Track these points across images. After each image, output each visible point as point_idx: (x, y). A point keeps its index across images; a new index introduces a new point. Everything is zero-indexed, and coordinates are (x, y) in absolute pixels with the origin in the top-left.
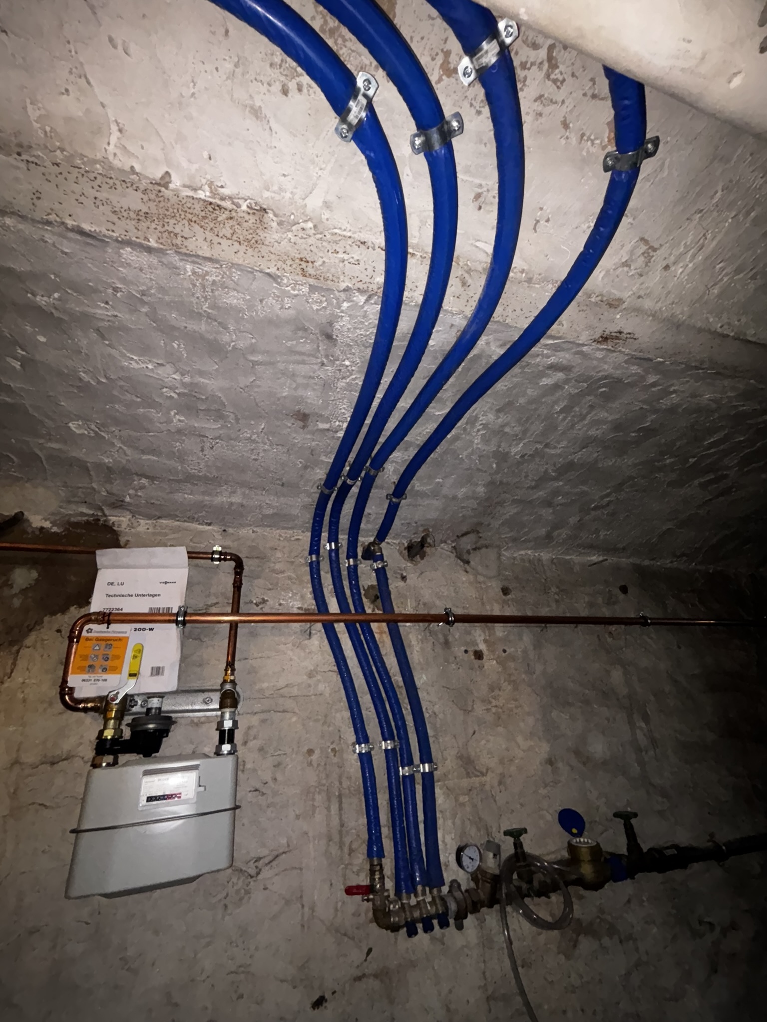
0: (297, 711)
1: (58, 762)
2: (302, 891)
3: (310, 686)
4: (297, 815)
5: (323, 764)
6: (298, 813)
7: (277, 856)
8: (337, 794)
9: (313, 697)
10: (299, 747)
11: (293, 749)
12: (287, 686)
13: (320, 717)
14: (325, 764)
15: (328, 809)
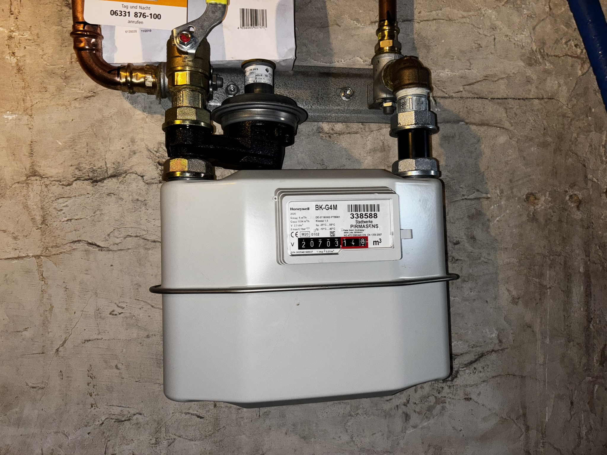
0: (507, 125)
1: (102, 180)
2: (524, 407)
3: (529, 81)
4: (513, 299)
5: (555, 219)
6: (514, 293)
7: (482, 355)
8: (582, 270)
9: (536, 102)
10: (512, 188)
11: (502, 192)
12: (486, 78)
13: (549, 139)
14: (560, 221)
15: (568, 293)
